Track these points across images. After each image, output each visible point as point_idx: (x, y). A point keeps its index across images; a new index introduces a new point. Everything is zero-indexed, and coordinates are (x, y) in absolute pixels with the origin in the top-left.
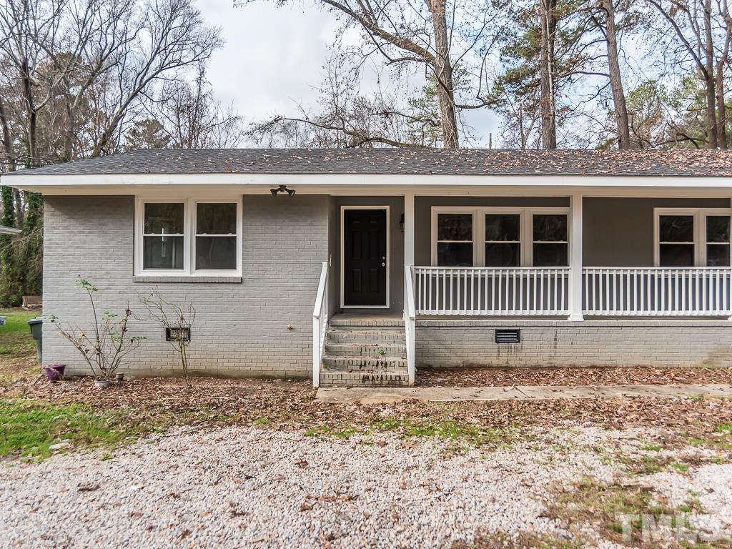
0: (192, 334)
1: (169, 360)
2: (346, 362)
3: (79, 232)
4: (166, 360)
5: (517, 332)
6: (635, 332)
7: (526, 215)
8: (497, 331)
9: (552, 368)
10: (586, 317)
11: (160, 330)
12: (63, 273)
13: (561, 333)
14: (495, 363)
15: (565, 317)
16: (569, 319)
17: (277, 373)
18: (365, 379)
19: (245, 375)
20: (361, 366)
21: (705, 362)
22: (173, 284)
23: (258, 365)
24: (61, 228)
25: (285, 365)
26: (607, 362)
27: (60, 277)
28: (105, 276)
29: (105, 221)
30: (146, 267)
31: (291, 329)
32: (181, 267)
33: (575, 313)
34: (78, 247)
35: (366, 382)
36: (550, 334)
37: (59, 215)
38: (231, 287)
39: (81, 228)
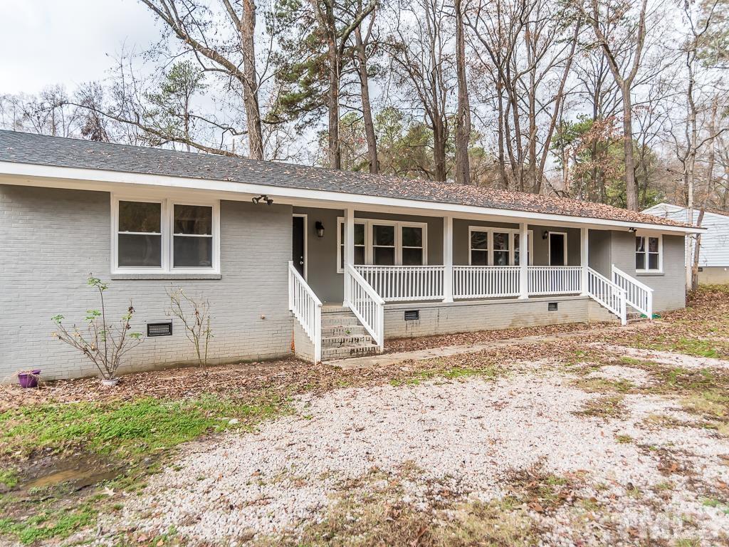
0: (173, 328)
1: (150, 355)
2: (331, 341)
3: (45, 227)
4: (147, 355)
5: (417, 312)
6: (479, 308)
7: (399, 226)
8: (406, 312)
9: (437, 336)
10: (455, 300)
11: (141, 326)
12: (26, 271)
13: (442, 311)
14: (404, 335)
15: (441, 300)
16: (444, 301)
17: (252, 357)
18: (352, 351)
19: (225, 362)
20: (341, 343)
21: (510, 326)
22: (154, 281)
23: (236, 352)
24: (20, 222)
25: (259, 349)
26: (466, 329)
27: (20, 275)
28: (77, 274)
29: (77, 216)
30: (120, 264)
31: (264, 318)
32: (159, 264)
33: (448, 297)
34: (43, 243)
35: (353, 354)
36: (435, 313)
37: (18, 207)
38: (211, 283)
39: (48, 223)
